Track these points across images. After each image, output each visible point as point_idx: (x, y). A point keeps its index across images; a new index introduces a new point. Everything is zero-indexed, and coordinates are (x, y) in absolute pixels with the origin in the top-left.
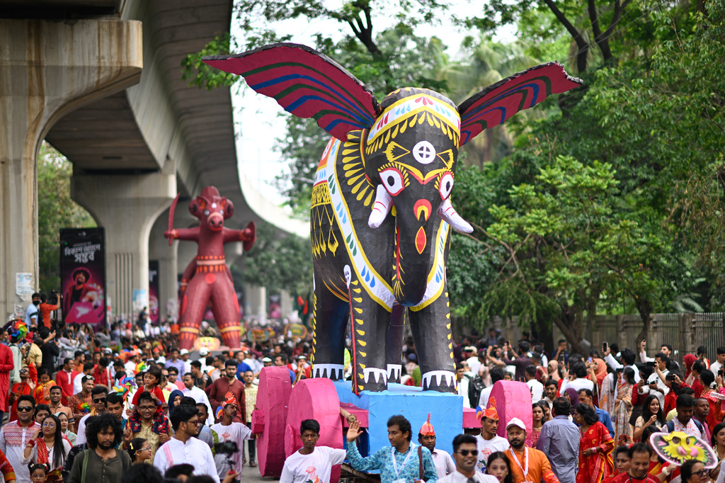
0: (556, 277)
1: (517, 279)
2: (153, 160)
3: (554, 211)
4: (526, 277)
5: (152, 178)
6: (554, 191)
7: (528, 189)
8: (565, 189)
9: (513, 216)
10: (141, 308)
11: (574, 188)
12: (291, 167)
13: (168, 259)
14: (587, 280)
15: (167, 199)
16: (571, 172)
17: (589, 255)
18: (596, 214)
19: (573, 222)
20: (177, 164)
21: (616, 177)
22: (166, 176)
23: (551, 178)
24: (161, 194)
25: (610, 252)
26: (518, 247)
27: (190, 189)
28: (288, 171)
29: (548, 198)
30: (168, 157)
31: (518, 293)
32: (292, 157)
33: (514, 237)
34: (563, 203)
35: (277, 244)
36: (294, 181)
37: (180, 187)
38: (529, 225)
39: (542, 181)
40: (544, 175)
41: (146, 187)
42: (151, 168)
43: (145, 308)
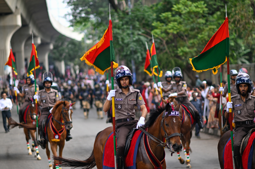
0: (182, 51)
1: (166, 53)
2: (9, 8)
3: (180, 23)
4: (170, 52)
5: (9, 17)
6: (180, 14)
7: (169, 14)
8: (185, 14)
9: (163, 26)
10: (8, 73)
11: (189, 13)
12: (72, 10)
13: (20, 52)
14: (195, 52)
15: (17, 26)
16: (187, 6)
17: (195, 41)
18: (199, 23)
19: (188, 27)
20: (21, 10)
21: (206, 7)
22: (16, 16)
23: (179, 9)
24: (14, 24)
25: (205, 39)
26: (166, 39)
27: (28, 21)
28: (70, 12)
29: (177, 17)
30: (16, 8)
31: (167, 59)
32: (71, 5)
33: (164, 35)
34: (184, 19)
35: (66, 43)
36: (73, 16)
37: (23, 20)
38: (170, 29)
39: (174, 10)
40: (175, 8)
41: (8, 21)
42: (9, 13)
43: (10, 73)
